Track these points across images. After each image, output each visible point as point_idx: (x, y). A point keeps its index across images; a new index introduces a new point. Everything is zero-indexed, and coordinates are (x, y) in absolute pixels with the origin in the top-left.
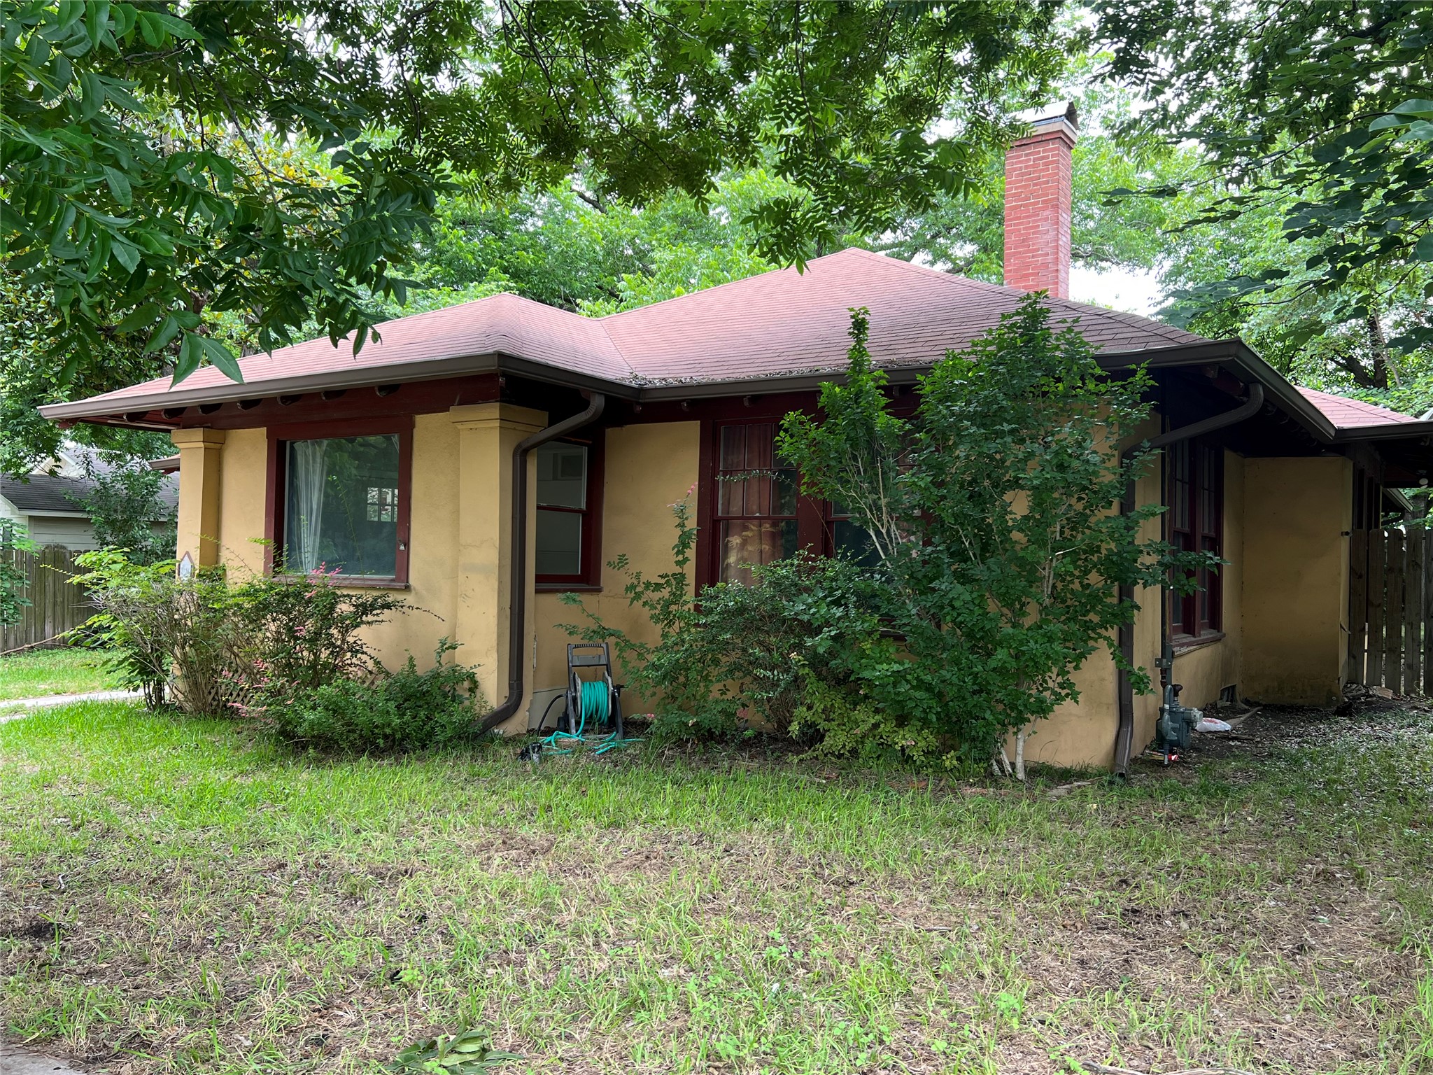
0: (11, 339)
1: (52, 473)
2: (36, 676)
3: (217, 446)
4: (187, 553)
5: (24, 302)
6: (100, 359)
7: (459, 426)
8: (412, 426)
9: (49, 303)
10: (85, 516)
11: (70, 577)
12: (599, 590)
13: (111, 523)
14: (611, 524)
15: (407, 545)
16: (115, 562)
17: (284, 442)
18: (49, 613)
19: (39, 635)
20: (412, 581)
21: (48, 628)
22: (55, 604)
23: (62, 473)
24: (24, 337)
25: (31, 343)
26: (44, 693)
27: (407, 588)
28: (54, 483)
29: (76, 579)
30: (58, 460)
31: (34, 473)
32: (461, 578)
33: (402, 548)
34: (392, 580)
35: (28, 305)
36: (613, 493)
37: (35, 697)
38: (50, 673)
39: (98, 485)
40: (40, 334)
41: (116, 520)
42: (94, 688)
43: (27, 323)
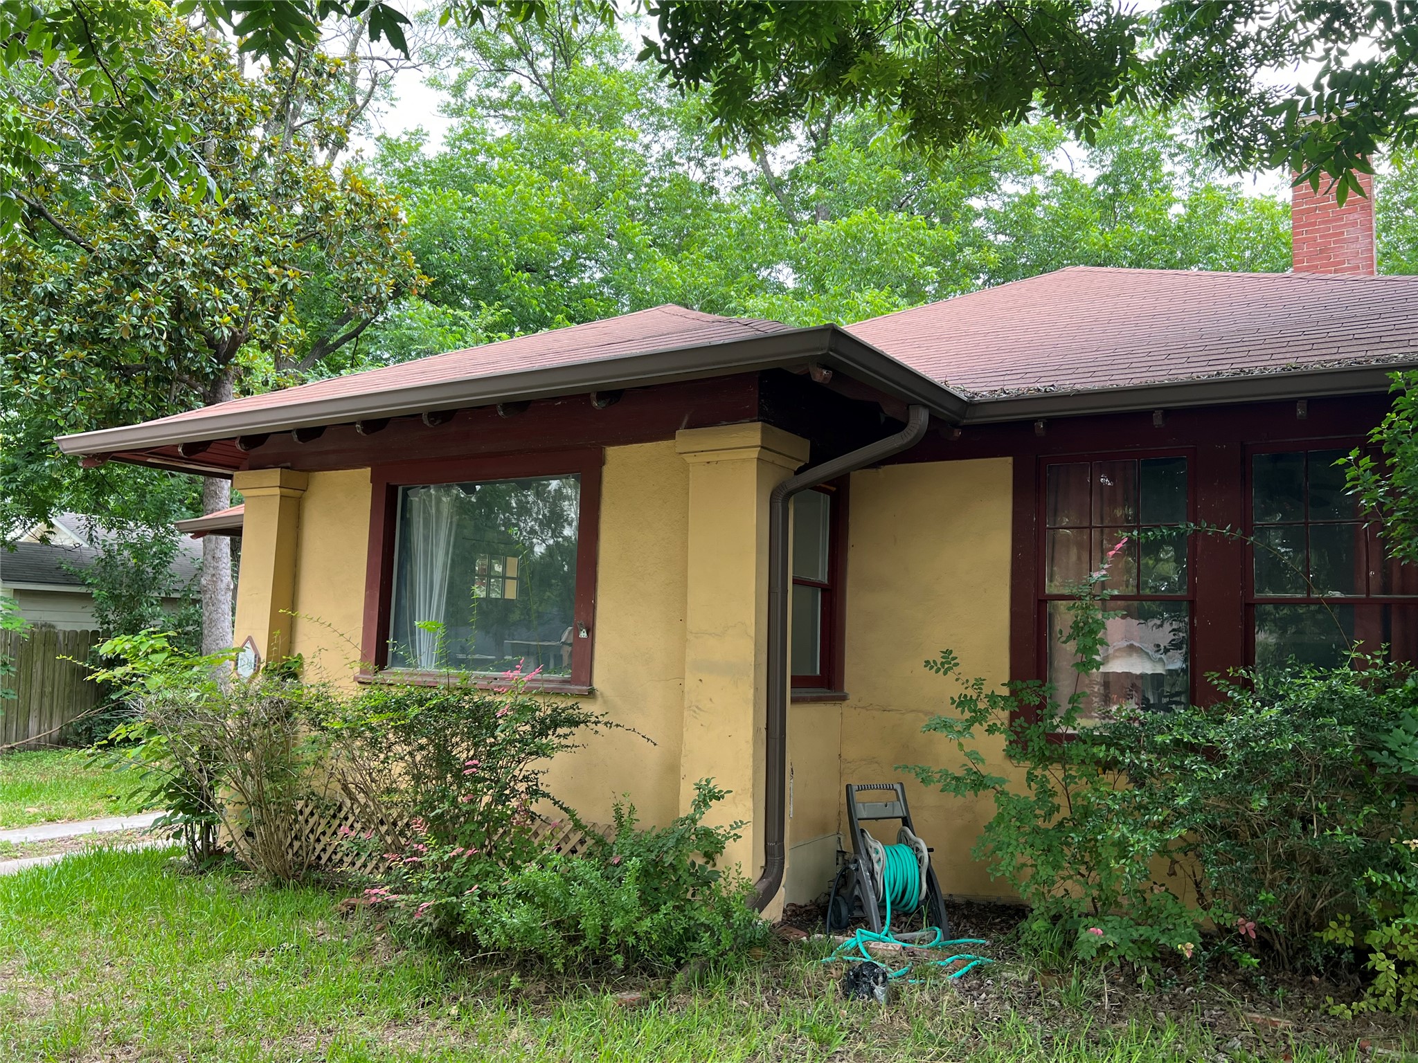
0: (11, 373)
1: (44, 540)
2: (22, 795)
3: (298, 493)
4: (250, 639)
5: (29, 330)
6: (117, 401)
7: (689, 459)
8: (600, 461)
9: (61, 332)
10: (83, 590)
11: (93, 672)
12: (844, 698)
13: (115, 598)
14: (856, 605)
15: (591, 630)
16: (155, 651)
17: (396, 488)
18: (35, 705)
19: (21, 732)
20: (598, 683)
21: (33, 725)
22: (42, 694)
23: (56, 540)
24: (26, 370)
25: (36, 378)
26: (33, 820)
27: (591, 694)
28: (45, 552)
29: (102, 675)
30: (51, 525)
31: (21, 540)
32: (690, 681)
33: (583, 634)
34: (565, 682)
35: (35, 334)
36: (858, 561)
37: (21, 826)
38: (40, 788)
39: (102, 555)
40: (47, 368)
41: (120, 595)
42: (96, 812)
43: (34, 355)
